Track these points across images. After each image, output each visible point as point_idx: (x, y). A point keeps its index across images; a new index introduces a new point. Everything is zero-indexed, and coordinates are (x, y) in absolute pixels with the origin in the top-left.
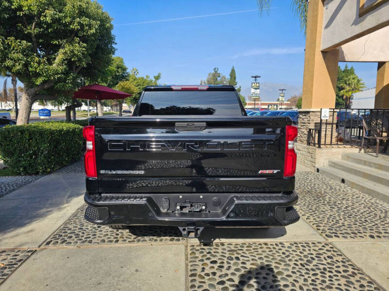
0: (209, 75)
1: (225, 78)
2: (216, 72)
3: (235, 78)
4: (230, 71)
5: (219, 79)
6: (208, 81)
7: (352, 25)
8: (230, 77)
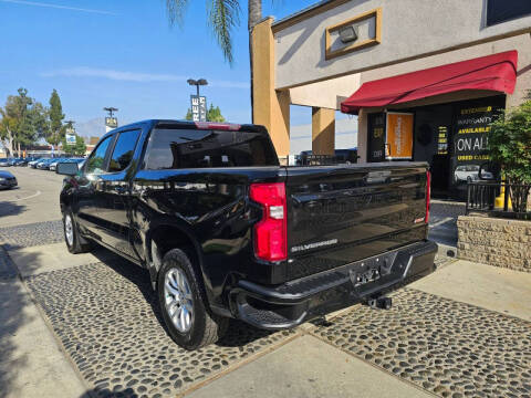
0: (10, 98)
1: (41, 107)
2: (23, 95)
3: (60, 108)
4: (50, 96)
5: (29, 107)
6: (8, 110)
7: (318, 66)
8: (50, 106)
